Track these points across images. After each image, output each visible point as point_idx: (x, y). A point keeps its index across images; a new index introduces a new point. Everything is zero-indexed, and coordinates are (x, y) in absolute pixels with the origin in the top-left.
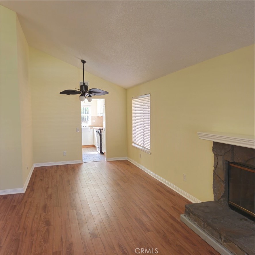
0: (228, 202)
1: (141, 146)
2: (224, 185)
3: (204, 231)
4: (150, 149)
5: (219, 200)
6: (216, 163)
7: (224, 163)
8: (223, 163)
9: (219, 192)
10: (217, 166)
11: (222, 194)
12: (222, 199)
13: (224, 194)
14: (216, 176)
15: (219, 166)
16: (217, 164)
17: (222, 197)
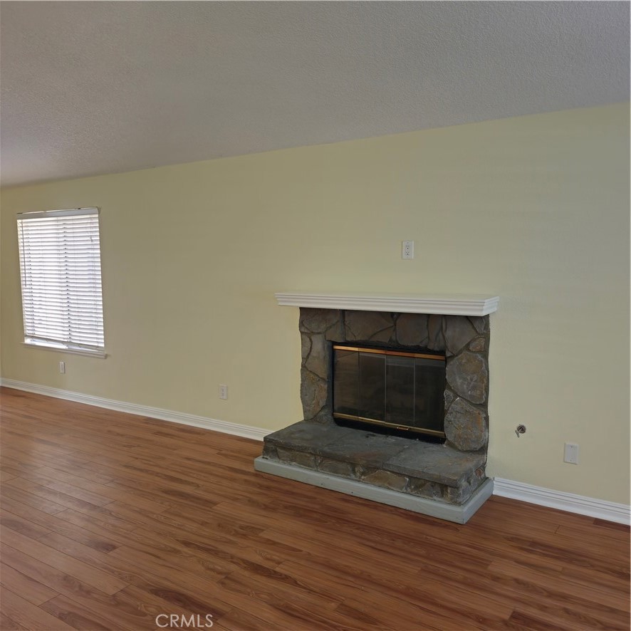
0: (333, 415)
1: (63, 342)
2: (326, 386)
3: (317, 471)
4: (103, 345)
5: (315, 416)
6: (307, 349)
7: (326, 345)
8: (324, 347)
9: (314, 402)
10: (309, 354)
11: (322, 403)
12: (322, 413)
13: (326, 401)
14: (308, 372)
15: (314, 354)
16: (310, 351)
17: (323, 408)
